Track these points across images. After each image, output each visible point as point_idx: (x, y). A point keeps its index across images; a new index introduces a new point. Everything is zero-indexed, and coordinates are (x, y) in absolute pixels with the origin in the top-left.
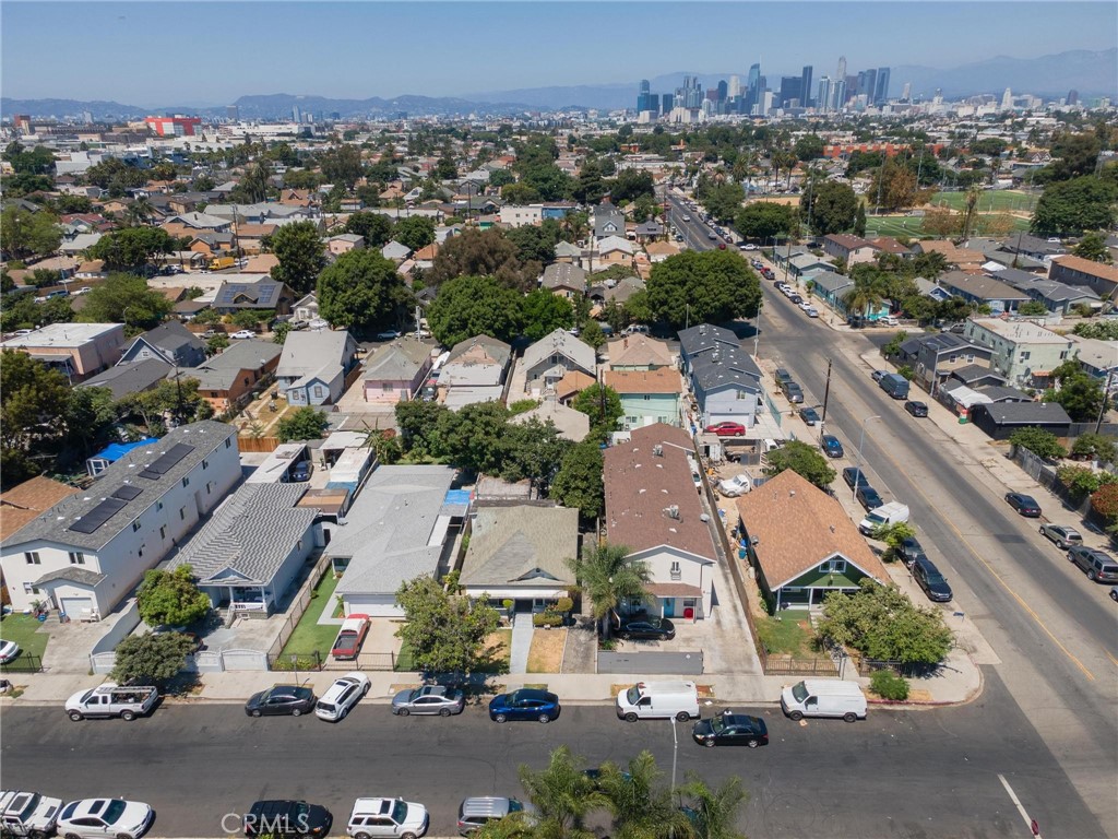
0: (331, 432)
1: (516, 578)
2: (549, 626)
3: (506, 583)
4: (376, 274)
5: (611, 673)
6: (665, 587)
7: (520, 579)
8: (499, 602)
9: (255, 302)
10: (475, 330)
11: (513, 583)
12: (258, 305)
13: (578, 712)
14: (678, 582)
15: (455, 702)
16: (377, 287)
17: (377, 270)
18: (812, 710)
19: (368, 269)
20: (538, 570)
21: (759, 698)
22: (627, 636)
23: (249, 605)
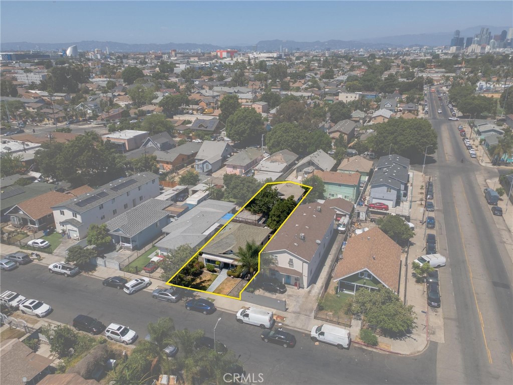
0: (199, 183)
1: (222, 253)
2: (233, 277)
3: (218, 254)
4: (250, 119)
5: (246, 301)
6: (285, 269)
7: (224, 254)
8: (214, 262)
9: (206, 128)
10: (283, 147)
11: (220, 255)
12: (208, 129)
13: (222, 314)
14: (292, 268)
15: (174, 298)
16: (249, 124)
17: (250, 117)
18: (321, 338)
19: (247, 117)
20: (232, 251)
21: (305, 328)
22: (263, 288)
23: (126, 245)
